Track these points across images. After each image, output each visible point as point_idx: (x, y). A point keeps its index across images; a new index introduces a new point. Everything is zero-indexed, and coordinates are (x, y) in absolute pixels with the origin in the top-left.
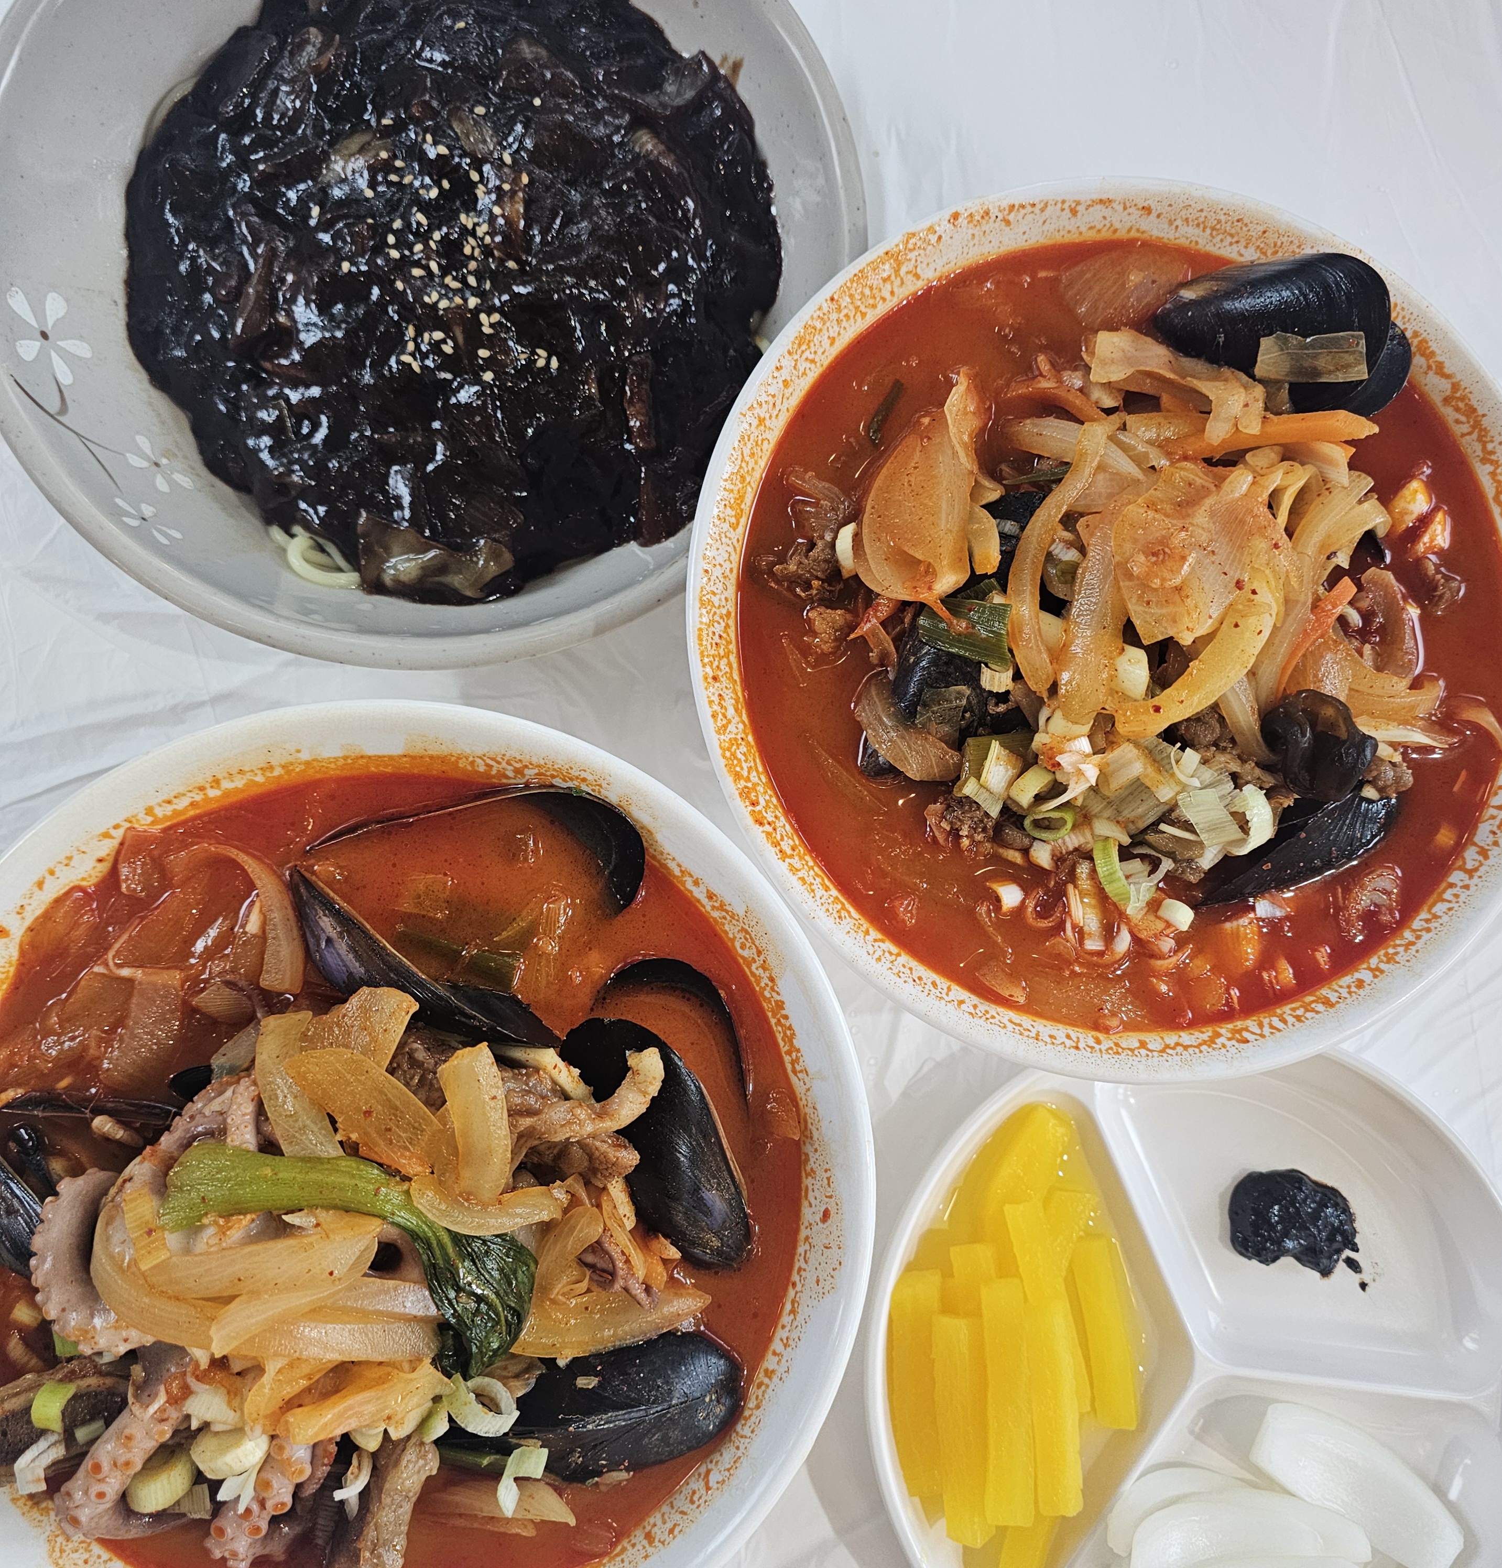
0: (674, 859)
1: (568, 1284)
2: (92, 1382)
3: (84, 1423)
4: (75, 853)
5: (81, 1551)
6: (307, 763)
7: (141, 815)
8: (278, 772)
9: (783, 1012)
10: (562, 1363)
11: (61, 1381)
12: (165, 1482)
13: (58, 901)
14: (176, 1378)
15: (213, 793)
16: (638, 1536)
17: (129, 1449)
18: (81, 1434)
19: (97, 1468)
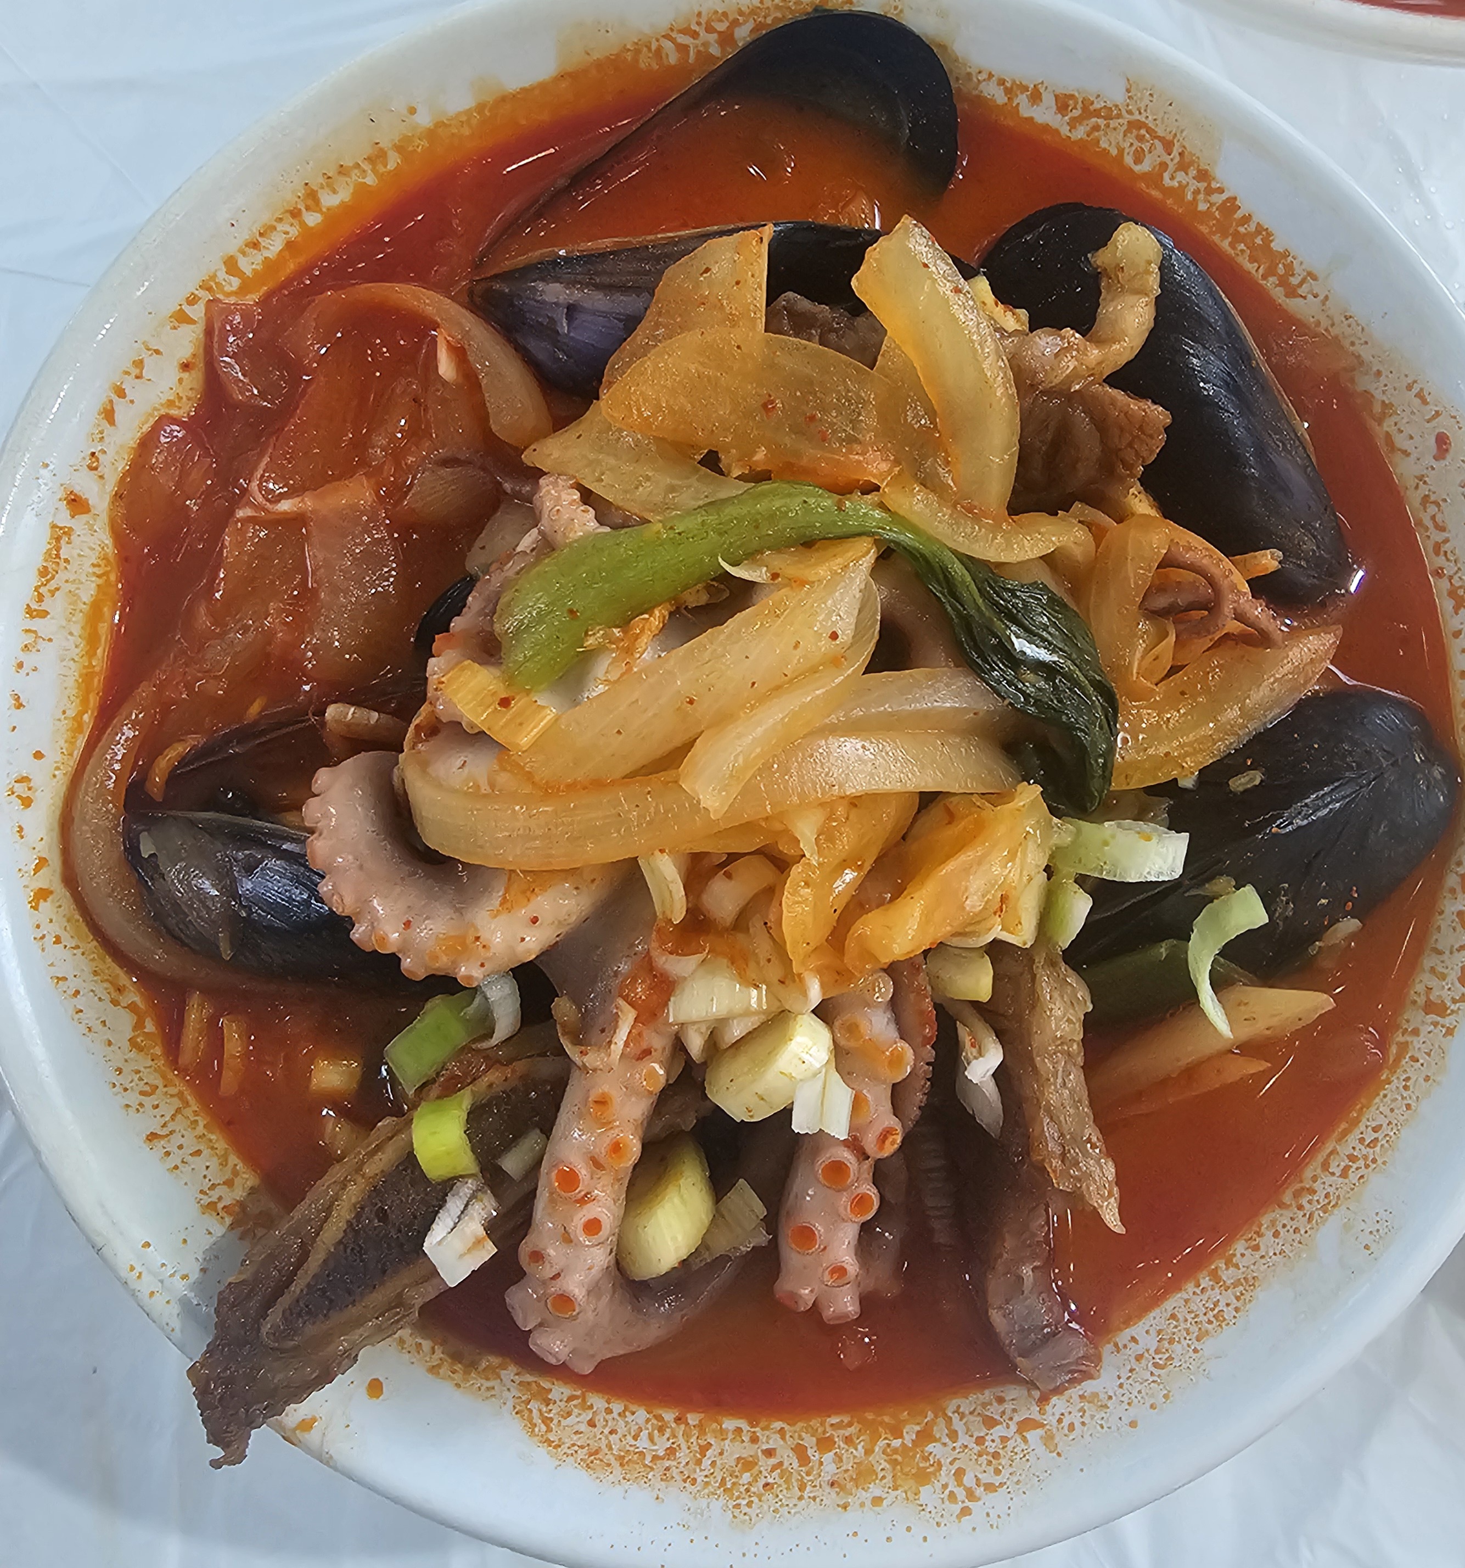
0: (991, 75)
1: (1147, 651)
2: (493, 1078)
3: (507, 1146)
4: (145, 355)
5: (576, 1411)
6: (431, 134)
7: (222, 275)
8: (393, 161)
9: (1239, 215)
10: (1188, 782)
11: (439, 1097)
12: (676, 1200)
13: (147, 443)
14: (634, 980)
15: (313, 219)
16: (1413, 1017)
17: (607, 1124)
18: (512, 1163)
19: (569, 1179)
